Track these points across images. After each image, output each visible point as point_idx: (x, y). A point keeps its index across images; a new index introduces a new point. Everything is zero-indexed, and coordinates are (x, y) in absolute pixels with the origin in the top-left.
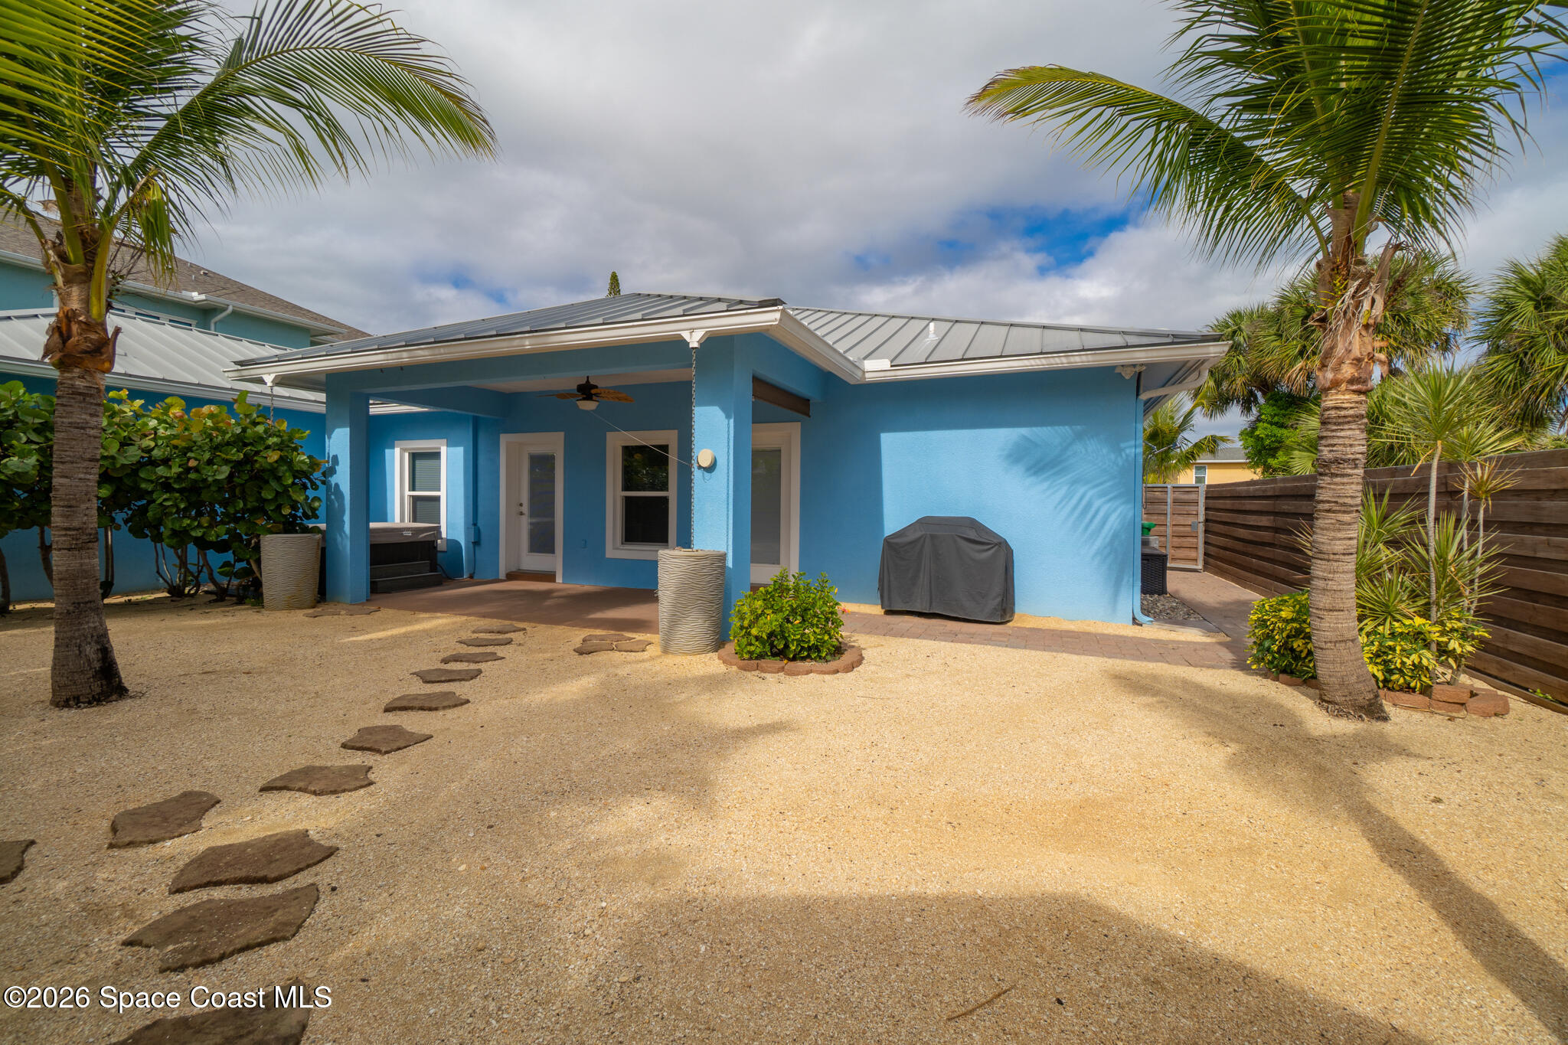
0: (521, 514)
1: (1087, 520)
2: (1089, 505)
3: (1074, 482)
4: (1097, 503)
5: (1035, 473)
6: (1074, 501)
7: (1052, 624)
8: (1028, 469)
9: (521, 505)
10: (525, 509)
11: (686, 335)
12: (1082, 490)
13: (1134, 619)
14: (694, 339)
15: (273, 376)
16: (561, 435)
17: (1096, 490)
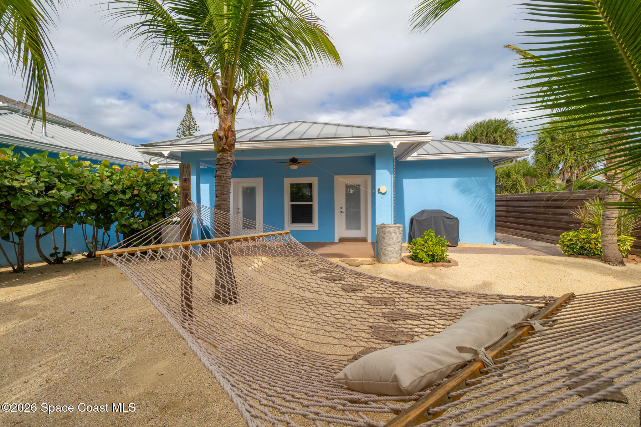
0: (238, 213)
1: (481, 209)
2: (481, 205)
3: (476, 197)
4: (483, 204)
5: (463, 193)
6: (476, 204)
7: (467, 246)
8: (461, 191)
9: (238, 209)
10: (241, 210)
11: (392, 143)
12: (478, 200)
13: (493, 242)
14: (395, 145)
15: (168, 152)
16: (262, 178)
17: (483, 200)
